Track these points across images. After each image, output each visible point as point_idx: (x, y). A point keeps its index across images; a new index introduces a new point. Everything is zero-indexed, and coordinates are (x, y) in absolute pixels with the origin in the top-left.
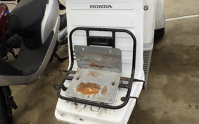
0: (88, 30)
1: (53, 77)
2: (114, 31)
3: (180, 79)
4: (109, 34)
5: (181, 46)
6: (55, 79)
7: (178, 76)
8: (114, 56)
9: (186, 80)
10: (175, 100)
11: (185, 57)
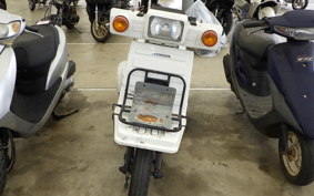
0: (147, 71)
1: (47, 138)
2: (170, 75)
3: (203, 142)
4: (165, 78)
5: (202, 114)
6: (52, 139)
7: (201, 139)
8: (169, 95)
9: (209, 143)
10: (200, 159)
11: (206, 123)
